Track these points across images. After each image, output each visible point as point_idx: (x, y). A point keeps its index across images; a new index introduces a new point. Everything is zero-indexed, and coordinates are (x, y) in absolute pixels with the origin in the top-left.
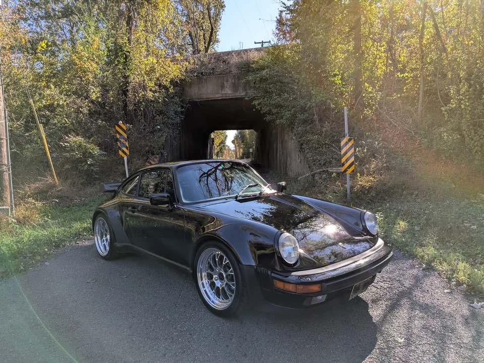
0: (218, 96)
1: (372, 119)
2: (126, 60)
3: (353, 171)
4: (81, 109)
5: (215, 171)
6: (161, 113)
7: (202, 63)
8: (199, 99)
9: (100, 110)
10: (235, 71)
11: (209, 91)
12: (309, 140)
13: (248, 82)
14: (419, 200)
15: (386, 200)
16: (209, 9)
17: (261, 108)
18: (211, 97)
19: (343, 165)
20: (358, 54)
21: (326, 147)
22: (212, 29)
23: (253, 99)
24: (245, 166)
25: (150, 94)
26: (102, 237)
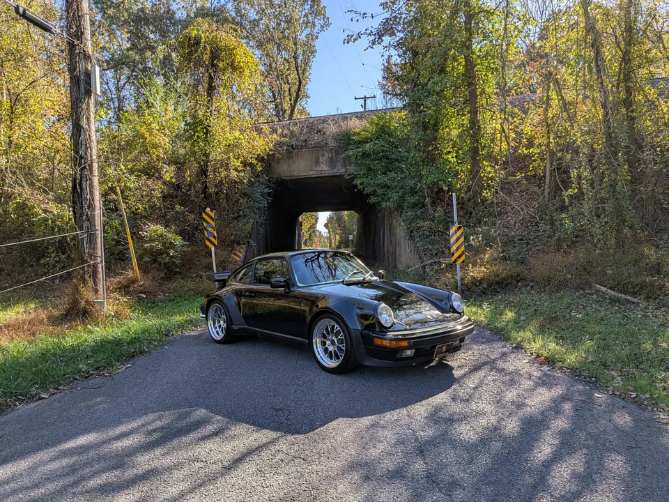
0: (312, 174)
1: (492, 203)
2: (207, 135)
3: (463, 262)
4: (153, 192)
5: (318, 259)
6: (245, 195)
7: (292, 134)
8: (288, 177)
9: (175, 192)
10: (332, 143)
11: (301, 168)
12: (419, 227)
13: (348, 157)
14: (533, 292)
15: (499, 292)
16: (295, 58)
17: (364, 188)
18: (303, 174)
19: (453, 254)
20: (474, 129)
21: (438, 235)
22: (300, 82)
23: (355, 177)
24: (349, 255)
25: (234, 174)
26: (214, 324)
